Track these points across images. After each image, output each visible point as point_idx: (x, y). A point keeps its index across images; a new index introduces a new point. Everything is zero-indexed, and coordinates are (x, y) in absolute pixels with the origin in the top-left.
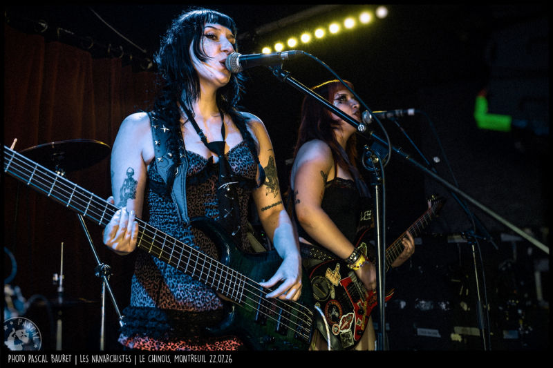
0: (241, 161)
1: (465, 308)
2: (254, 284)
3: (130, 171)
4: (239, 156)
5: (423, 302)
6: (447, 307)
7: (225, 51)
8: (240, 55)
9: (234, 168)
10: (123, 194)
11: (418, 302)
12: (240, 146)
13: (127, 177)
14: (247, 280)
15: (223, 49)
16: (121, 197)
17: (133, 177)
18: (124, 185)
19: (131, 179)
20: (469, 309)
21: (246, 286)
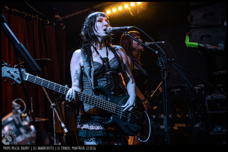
0: (114, 64)
1: (179, 116)
2: (119, 107)
3: (76, 70)
4: (113, 62)
5: (162, 115)
6: (171, 117)
7: (105, 25)
8: (112, 28)
9: (112, 66)
10: (74, 78)
11: (160, 115)
12: (114, 58)
13: (75, 72)
14: (116, 106)
15: (104, 25)
16: (74, 79)
17: (77, 72)
18: (75, 75)
19: (76, 73)
20: (180, 117)
21: (116, 108)
